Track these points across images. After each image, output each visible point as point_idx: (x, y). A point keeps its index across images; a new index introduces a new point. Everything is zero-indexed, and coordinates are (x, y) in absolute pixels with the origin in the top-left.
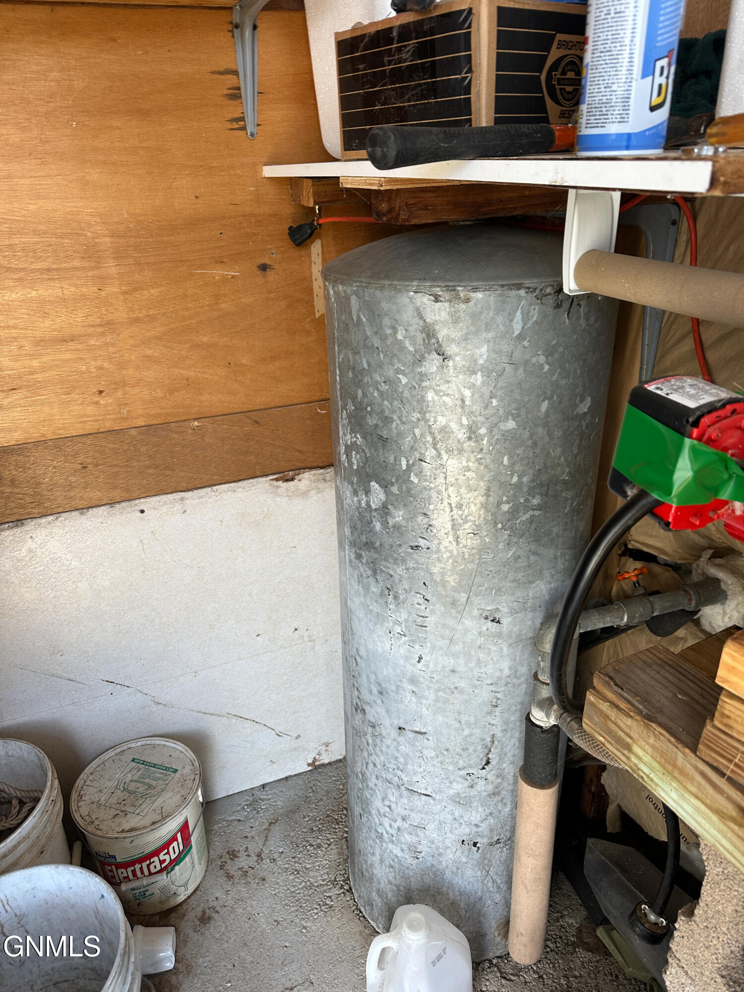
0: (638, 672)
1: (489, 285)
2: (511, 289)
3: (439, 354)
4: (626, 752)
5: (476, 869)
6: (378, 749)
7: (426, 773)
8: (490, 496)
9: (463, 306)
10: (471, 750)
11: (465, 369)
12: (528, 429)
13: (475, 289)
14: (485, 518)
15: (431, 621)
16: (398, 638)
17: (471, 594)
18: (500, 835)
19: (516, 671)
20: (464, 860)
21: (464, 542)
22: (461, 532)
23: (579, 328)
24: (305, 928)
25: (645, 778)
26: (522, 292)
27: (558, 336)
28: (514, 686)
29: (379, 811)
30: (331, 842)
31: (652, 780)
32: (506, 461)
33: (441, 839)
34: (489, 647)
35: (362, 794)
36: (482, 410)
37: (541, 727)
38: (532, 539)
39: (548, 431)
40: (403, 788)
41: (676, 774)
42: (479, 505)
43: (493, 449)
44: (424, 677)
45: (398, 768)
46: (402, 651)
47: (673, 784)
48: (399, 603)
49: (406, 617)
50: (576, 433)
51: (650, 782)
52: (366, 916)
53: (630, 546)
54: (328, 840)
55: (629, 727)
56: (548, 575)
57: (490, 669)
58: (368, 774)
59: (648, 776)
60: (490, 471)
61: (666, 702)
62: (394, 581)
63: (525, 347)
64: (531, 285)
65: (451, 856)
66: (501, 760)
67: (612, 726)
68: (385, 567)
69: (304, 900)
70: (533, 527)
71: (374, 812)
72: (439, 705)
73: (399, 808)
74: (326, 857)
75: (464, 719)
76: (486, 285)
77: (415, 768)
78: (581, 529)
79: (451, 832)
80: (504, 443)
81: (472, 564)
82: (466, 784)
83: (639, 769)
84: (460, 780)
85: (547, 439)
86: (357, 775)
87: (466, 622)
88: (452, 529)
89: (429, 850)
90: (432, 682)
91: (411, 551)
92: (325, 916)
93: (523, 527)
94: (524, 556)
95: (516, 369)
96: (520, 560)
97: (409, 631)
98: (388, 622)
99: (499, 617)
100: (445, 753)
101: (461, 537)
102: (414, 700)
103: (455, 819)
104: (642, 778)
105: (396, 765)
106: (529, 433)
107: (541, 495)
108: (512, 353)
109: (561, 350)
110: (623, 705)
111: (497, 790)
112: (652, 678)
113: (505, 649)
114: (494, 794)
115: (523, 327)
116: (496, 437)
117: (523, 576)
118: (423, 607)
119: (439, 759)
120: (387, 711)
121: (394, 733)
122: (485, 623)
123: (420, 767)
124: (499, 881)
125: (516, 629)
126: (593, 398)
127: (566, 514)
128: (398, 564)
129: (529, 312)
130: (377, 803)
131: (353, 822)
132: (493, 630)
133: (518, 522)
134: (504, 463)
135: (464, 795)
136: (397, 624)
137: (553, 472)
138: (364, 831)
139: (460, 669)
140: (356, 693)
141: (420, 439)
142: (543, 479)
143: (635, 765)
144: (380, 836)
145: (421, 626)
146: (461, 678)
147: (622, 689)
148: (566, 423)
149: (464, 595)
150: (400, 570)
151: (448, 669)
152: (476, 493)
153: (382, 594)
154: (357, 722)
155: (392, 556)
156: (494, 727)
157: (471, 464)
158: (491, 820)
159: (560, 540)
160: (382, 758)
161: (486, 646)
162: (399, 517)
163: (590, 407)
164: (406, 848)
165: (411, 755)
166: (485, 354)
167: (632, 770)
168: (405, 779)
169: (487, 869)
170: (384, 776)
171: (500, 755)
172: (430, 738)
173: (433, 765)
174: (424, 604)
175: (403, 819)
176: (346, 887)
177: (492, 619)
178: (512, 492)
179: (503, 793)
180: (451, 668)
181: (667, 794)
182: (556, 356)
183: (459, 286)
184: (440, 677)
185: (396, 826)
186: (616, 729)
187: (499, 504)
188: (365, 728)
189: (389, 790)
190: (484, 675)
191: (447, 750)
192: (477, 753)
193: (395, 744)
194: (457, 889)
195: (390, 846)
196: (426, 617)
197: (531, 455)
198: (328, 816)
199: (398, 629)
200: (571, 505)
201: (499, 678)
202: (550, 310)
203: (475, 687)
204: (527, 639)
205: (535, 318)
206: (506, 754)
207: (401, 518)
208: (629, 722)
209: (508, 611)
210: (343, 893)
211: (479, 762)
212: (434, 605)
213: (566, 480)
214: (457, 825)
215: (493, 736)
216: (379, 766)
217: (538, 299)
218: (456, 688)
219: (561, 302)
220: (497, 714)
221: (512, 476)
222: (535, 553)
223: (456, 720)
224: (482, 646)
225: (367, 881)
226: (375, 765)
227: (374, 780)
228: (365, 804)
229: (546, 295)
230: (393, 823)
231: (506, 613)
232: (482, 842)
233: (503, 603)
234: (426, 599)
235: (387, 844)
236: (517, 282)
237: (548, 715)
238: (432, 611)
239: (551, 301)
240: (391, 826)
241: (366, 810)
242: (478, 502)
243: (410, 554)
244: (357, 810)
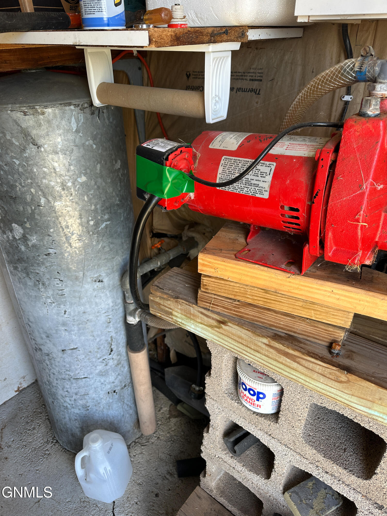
0: (168, 280)
1: (53, 104)
2: (66, 106)
3: (34, 145)
4: (170, 316)
5: (118, 403)
6: (53, 365)
7: (82, 367)
8: (82, 218)
9: (41, 117)
10: (102, 347)
11: (51, 152)
12: (93, 180)
13: (46, 107)
14: (82, 231)
15: (66, 291)
16: (50, 305)
17: (85, 271)
18: (125, 382)
19: (116, 303)
20: (111, 401)
21: (74, 245)
22: (72, 240)
23: (106, 124)
24: (37, 470)
25: (181, 324)
26: (72, 107)
27: (96, 130)
28: (116, 310)
29: (62, 396)
30: (40, 424)
31: (183, 324)
32: (86, 198)
33: (97, 396)
34: (100, 295)
35: (51, 391)
36: (66, 173)
37: (133, 324)
38: (109, 236)
39: (104, 180)
40: (72, 379)
41: (192, 317)
42: (78, 224)
43: (77, 193)
44: (69, 321)
45: (67, 371)
46: (54, 311)
47: (192, 322)
48: (46, 287)
49: (52, 293)
50: (117, 179)
51: (183, 325)
52: (69, 450)
53: (154, 232)
54: (38, 423)
55: (170, 305)
56: (121, 252)
57: (103, 306)
58: (51, 380)
59: (181, 323)
60: (79, 205)
61: (182, 289)
62: (40, 276)
63: (80, 136)
64: (76, 103)
65: (104, 402)
66: (118, 348)
67: (162, 307)
68: (33, 270)
69: (33, 457)
70: (108, 230)
71: (59, 397)
72: (80, 332)
73: (73, 390)
74: (39, 432)
75: (95, 334)
76: (52, 104)
77: (76, 367)
78: (131, 227)
79: (102, 390)
80: (83, 189)
81: (82, 256)
82: (103, 365)
83: (177, 321)
84: (100, 364)
85: (104, 184)
86: (45, 383)
87: (86, 286)
88: (66, 239)
89: (93, 403)
90: (74, 322)
91: (46, 257)
92: (47, 460)
93: (103, 231)
94: (107, 246)
95: (79, 149)
96: (105, 248)
97: (56, 299)
98: (42, 299)
99: (102, 279)
100: (90, 354)
101: (72, 243)
102: (67, 334)
103: (102, 384)
104: (179, 324)
105: (65, 369)
106: (94, 182)
107: (108, 213)
108: (75, 140)
109: (99, 136)
110: (165, 296)
111: (119, 362)
112: (174, 281)
113: (108, 294)
114: (118, 364)
115: (77, 126)
116: (78, 186)
117: (109, 256)
118: (60, 285)
119: (87, 358)
120: (54, 345)
121: (60, 354)
122: (95, 284)
123: (78, 365)
124: (130, 404)
125: (111, 283)
126: (121, 161)
127: (122, 221)
128: (40, 266)
129: (78, 117)
130: (60, 392)
131: (50, 408)
132: (100, 286)
133: (100, 229)
134: (85, 200)
135: (104, 370)
136: (48, 298)
137: (111, 201)
138: (57, 409)
139: (88, 310)
140: (34, 342)
141: (35, 194)
142: (107, 205)
143: (176, 320)
144: (66, 408)
145: (62, 295)
146: (89, 314)
147: (163, 289)
148: (111, 174)
149: (81, 273)
150: (42, 269)
151: (81, 312)
152: (74, 218)
153: (35, 285)
154: (38, 356)
155: (35, 263)
156: (111, 333)
157: (68, 203)
158: (120, 377)
159: (123, 234)
160: (57, 369)
161: (99, 295)
162: (34, 240)
163: (120, 165)
164: (81, 408)
165: (72, 361)
166: (60, 142)
167: (175, 323)
168: (72, 374)
169: (123, 401)
170: (60, 377)
171: (117, 345)
172: (80, 349)
173: (85, 362)
174: (60, 283)
175: (76, 394)
176: (55, 441)
177: (98, 281)
178: (93, 214)
179: (122, 362)
180: (83, 311)
181: (190, 327)
182: (98, 140)
183: (36, 106)
184: (78, 318)
185: (73, 399)
186: (164, 308)
187: (88, 222)
188: (44, 358)
189: (65, 383)
190: (101, 309)
191: (90, 352)
192: (105, 348)
193: (62, 359)
194: (111, 416)
195: (73, 410)
196: (63, 290)
197: (98, 193)
198: (35, 412)
199: (49, 301)
200: (124, 215)
201: (108, 309)
202: (89, 116)
203: (98, 316)
204: (117, 286)
205: (82, 121)
206: (119, 344)
207: (35, 240)
208: (169, 302)
209: (105, 275)
210: (54, 445)
211: (107, 352)
212: (66, 282)
213: (118, 204)
214: (104, 386)
215: (111, 337)
216: (56, 374)
217: (81, 110)
218: (88, 320)
219: (94, 111)
220: (111, 326)
221: (91, 205)
222: (112, 243)
223: (91, 336)
224: (96, 296)
225: (65, 433)
226: (54, 374)
227: (55, 382)
228: (54, 396)
229: (85, 108)
230: (71, 398)
231: (105, 276)
232: (117, 389)
233: (102, 271)
234: (61, 281)
235: (71, 410)
236: (68, 102)
237: (134, 318)
238: (66, 286)
239: (88, 111)
240: (70, 400)
241: (55, 398)
242: (77, 223)
243: (45, 259)
244: (50, 400)
